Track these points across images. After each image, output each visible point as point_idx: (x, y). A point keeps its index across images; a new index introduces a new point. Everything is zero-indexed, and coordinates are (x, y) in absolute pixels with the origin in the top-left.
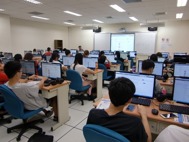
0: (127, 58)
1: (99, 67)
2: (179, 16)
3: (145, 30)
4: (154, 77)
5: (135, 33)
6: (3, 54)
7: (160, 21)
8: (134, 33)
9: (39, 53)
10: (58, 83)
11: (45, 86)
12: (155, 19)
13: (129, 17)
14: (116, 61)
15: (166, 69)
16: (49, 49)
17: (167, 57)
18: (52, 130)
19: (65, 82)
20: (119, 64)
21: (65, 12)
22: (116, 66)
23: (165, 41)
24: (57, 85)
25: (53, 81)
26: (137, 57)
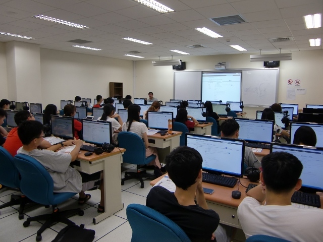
0: (226, 113)
1: (175, 128)
2: (315, 42)
3: (260, 66)
4: (242, 143)
5: (243, 72)
6: (27, 106)
7: (283, 51)
8: (240, 71)
9: (84, 104)
10: (105, 151)
11: (86, 155)
12: (275, 48)
13: (232, 46)
14: (204, 119)
16: (99, 98)
18: (94, 222)
19: (116, 150)
20: (210, 123)
21: (125, 39)
22: (204, 126)
23: (294, 84)
24: (104, 154)
25: (99, 149)
26: (244, 110)
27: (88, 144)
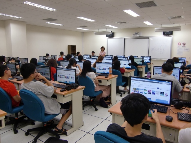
0: (142, 63)
1: (113, 73)
3: (161, 34)
5: (151, 39)
6: (19, 60)
7: (176, 25)
8: (148, 38)
11: (61, 91)
12: (171, 23)
13: (144, 22)
15: (183, 75)
16: (62, 53)
17: (184, 62)
19: (80, 87)
20: (133, 70)
21: (79, 18)
22: (130, 72)
23: (182, 45)
24: (72, 90)
25: (68, 87)
26: (152, 62)
27: (61, 84)
